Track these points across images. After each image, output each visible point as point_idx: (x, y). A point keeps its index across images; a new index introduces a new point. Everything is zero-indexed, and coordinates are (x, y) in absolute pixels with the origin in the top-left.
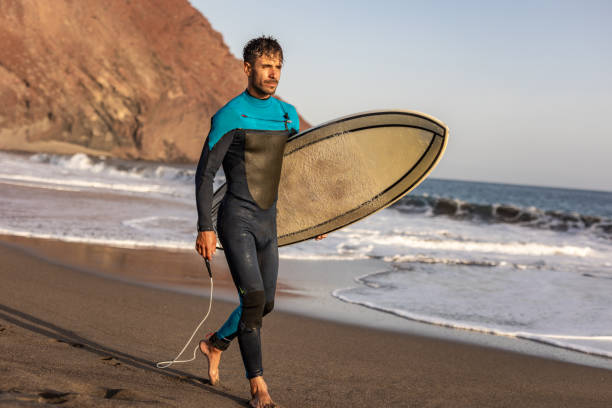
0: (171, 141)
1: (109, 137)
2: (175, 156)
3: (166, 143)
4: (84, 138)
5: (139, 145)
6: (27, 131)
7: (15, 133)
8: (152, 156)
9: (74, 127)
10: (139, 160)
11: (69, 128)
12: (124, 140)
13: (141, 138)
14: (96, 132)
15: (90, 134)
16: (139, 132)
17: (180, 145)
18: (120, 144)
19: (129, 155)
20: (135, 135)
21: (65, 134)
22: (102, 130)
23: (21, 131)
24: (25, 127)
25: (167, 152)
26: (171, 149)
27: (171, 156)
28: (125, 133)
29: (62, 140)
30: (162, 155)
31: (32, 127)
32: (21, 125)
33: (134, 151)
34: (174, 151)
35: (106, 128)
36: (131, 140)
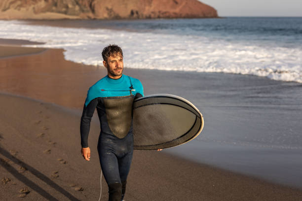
0: (110, 7)
1: (77, 8)
2: (113, 16)
3: (107, 9)
4: (64, 9)
5: (93, 11)
6: (34, 8)
7: (27, 10)
8: (101, 17)
9: (59, 4)
10: (95, 19)
11: (56, 5)
12: (85, 9)
13: (94, 7)
14: (70, 6)
15: (67, 7)
16: (93, 4)
17: (115, 9)
18: (83, 11)
19: (89, 17)
20: (91, 6)
21: (54, 8)
22: (73, 5)
23: (31, 8)
24: (33, 6)
25: (108, 14)
26: (111, 12)
27: (111, 15)
28: (85, 6)
29: (52, 11)
30: (106, 15)
31: (36, 6)
32: (30, 5)
33: (91, 15)
34: (112, 13)
35: (75, 3)
36: (89, 8)
